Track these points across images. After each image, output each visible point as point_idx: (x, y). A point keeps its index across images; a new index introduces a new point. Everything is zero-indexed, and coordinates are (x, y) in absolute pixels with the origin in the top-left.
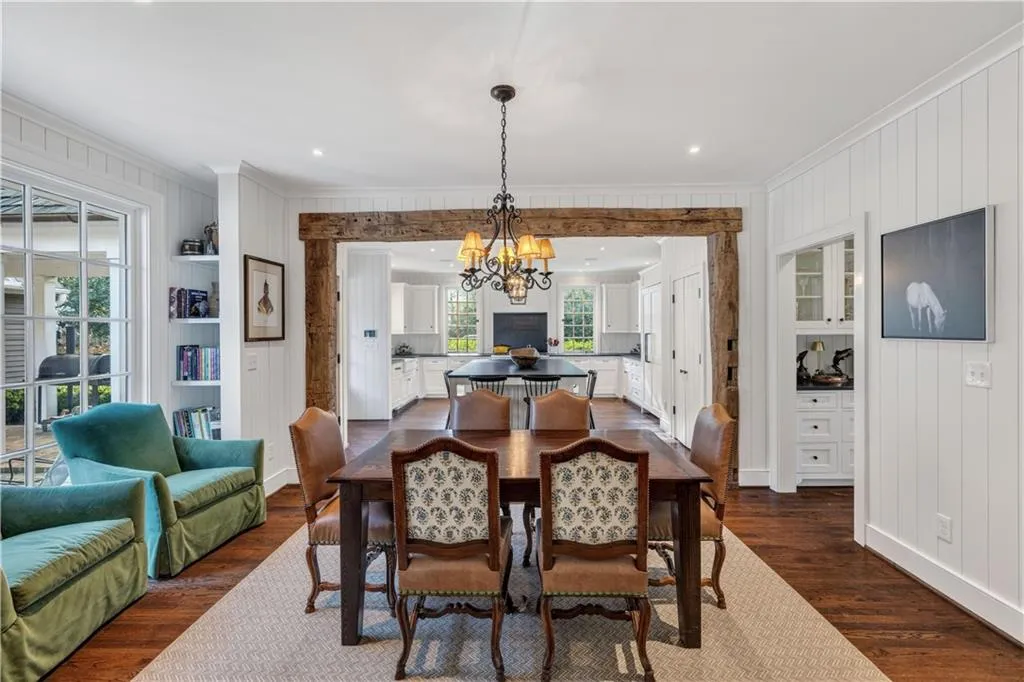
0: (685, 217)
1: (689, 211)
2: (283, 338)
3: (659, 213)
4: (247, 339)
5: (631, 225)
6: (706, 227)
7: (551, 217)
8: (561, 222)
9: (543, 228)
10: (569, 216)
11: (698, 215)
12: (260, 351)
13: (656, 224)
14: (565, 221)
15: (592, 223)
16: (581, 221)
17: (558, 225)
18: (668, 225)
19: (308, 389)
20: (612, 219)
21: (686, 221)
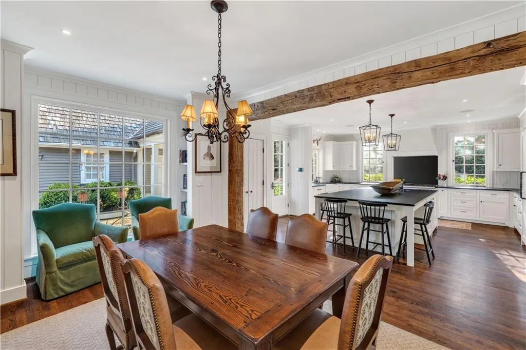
0: (482, 52)
1: (488, 44)
2: (220, 172)
3: (450, 55)
4: (196, 172)
5: (418, 74)
6: (514, 56)
7: (347, 84)
8: (354, 85)
9: (341, 94)
10: (360, 80)
11: (504, 45)
12: (202, 178)
13: (444, 68)
14: (358, 84)
15: (381, 81)
16: (371, 81)
17: (352, 89)
18: (460, 64)
19: (229, 197)
20: (399, 73)
21: (485, 55)
